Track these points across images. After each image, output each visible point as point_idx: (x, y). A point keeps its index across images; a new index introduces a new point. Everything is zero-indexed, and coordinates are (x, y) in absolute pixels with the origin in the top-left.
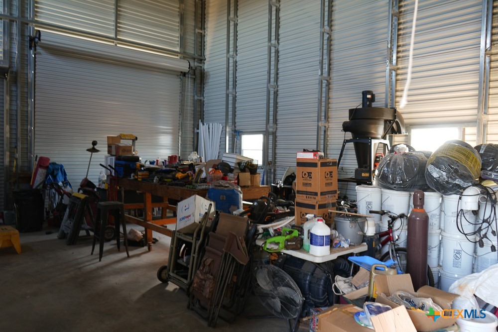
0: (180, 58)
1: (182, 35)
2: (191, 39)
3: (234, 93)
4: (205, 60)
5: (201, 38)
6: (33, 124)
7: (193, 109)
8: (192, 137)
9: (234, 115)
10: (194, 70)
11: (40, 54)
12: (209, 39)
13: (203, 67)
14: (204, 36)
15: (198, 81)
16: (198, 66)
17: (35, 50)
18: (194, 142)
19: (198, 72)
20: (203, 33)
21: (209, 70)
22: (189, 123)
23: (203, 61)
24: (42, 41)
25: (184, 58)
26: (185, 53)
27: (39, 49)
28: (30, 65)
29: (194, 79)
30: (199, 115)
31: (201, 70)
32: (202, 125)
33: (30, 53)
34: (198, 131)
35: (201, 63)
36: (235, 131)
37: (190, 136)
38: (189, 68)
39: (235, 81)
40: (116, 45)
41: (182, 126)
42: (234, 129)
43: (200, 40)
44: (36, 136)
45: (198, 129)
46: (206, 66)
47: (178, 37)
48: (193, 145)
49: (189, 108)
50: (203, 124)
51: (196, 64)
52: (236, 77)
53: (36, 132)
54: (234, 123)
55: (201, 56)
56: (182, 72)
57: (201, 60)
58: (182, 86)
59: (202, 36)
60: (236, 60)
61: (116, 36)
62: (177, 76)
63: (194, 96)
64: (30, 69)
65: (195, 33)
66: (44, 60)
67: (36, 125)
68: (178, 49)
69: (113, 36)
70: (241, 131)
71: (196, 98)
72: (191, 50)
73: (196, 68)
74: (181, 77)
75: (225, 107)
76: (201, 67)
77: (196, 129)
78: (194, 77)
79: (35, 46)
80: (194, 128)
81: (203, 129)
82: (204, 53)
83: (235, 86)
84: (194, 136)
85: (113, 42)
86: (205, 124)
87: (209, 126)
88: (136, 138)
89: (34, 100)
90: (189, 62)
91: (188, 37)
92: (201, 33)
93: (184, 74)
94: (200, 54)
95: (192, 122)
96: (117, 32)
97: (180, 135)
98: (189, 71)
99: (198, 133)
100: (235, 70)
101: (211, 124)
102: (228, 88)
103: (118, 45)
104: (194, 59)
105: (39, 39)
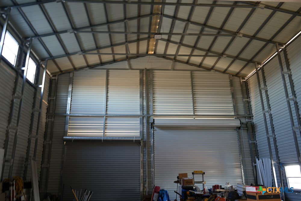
0: (235, 119)
1: (234, 105)
2: (241, 106)
3: (274, 136)
4: (253, 116)
5: (248, 104)
6: (153, 168)
7: (249, 150)
8: (252, 169)
9: (277, 152)
10: (247, 124)
11: (156, 130)
12: (253, 103)
13: (252, 121)
14: (250, 102)
15: (251, 131)
16: (248, 121)
17: (154, 129)
18: (253, 172)
19: (249, 125)
20: (249, 101)
21: (257, 122)
22: (248, 160)
23: (252, 118)
24: (155, 124)
25: (238, 118)
26: (238, 115)
27: (155, 128)
28: (152, 137)
29: (247, 130)
30: (255, 153)
31: (251, 124)
32: (257, 160)
33: (151, 131)
34: (256, 164)
35: (251, 119)
36: (279, 163)
37: (250, 168)
38: (241, 124)
39: (273, 128)
40: (194, 118)
41: (243, 162)
42: (278, 162)
43: (248, 105)
44: (155, 174)
45: (255, 163)
46: (254, 120)
47: (232, 106)
48: (254, 175)
49: (247, 149)
50: (259, 160)
51: (247, 120)
52: (273, 125)
53: (155, 172)
54: (278, 157)
55: (250, 115)
56: (237, 127)
57: (250, 117)
58: (239, 135)
59: (249, 103)
60: (271, 114)
61: (194, 113)
62: (235, 129)
63: (249, 141)
64: (152, 139)
65: (243, 102)
66: (158, 133)
67: (155, 168)
68: (233, 114)
69: (192, 114)
70: (283, 163)
71: (250, 142)
72: (242, 112)
73: (247, 123)
74: (237, 130)
75: (268, 147)
76: (251, 121)
77: (253, 163)
78: (247, 128)
79: (153, 127)
80: (252, 163)
81: (259, 162)
82: (251, 112)
83: (273, 131)
84: (253, 168)
85: (193, 117)
86: (260, 159)
87: (262, 160)
88: (204, 173)
89: (154, 155)
90: (240, 120)
91: (239, 105)
92: (248, 101)
93: (239, 128)
94: (249, 114)
95: (250, 159)
96: (194, 111)
97: (242, 168)
98: (241, 126)
99: (256, 166)
100: (272, 120)
101: (263, 159)
102: (267, 133)
103: (195, 118)
104: (245, 117)
105: (154, 124)
